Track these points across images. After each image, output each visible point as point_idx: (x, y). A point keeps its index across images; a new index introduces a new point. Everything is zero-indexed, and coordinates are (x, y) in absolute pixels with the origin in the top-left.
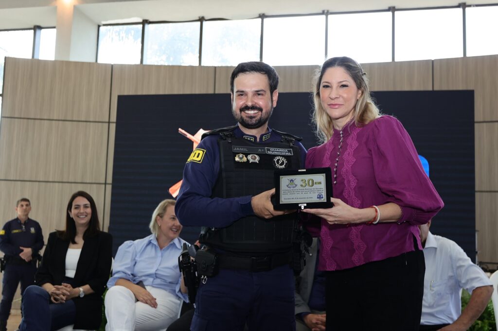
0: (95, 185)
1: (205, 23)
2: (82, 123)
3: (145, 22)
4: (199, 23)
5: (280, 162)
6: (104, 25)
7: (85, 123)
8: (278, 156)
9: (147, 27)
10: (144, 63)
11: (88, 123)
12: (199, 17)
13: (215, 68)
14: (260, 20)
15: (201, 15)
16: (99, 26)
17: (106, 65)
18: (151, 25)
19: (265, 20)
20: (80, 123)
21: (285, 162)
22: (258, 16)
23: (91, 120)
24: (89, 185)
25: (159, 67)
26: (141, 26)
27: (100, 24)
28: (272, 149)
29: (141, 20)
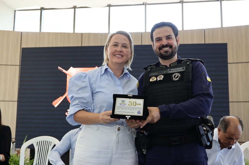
0: (11, 102)
1: (76, 9)
2: (4, 66)
3: (42, 9)
4: (73, 9)
5: (176, 77)
6: (18, 10)
7: (5, 66)
8: (175, 73)
9: (44, 11)
10: (42, 31)
11: (7, 66)
12: (73, 6)
13: (82, 33)
14: (108, 8)
15: (75, 5)
16: (15, 11)
17: (18, 32)
18: (45, 11)
19: (111, 8)
20: (3, 66)
21: (179, 75)
22: (107, 5)
23: (9, 64)
24: (8, 102)
25: (49, 34)
26: (40, 11)
27: (16, 10)
28: (172, 70)
29: (40, 8)
